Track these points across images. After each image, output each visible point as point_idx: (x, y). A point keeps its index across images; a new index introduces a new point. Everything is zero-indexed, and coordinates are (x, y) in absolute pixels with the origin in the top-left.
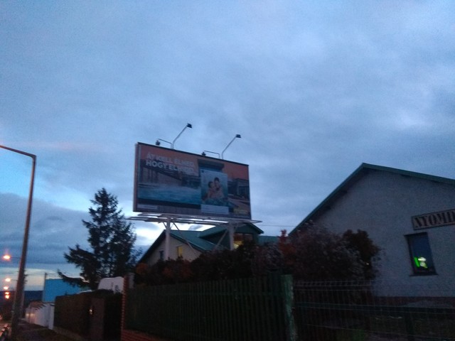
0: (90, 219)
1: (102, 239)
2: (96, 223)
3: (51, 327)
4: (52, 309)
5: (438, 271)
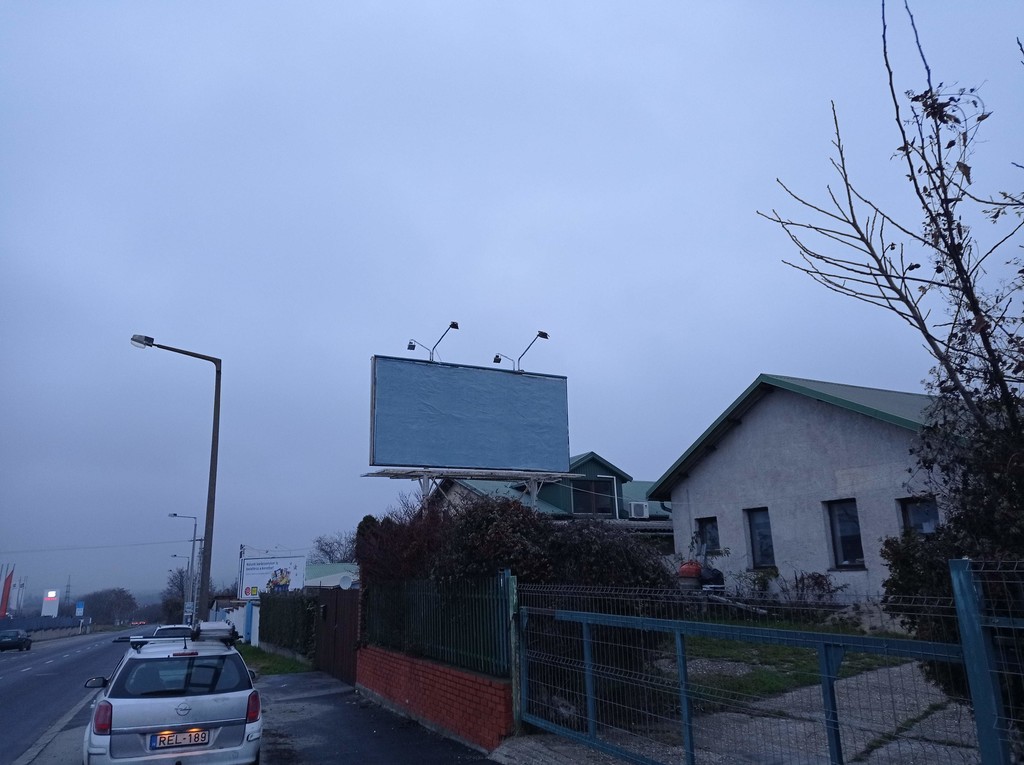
3: (255, 641)
4: (256, 611)
5: (867, 565)
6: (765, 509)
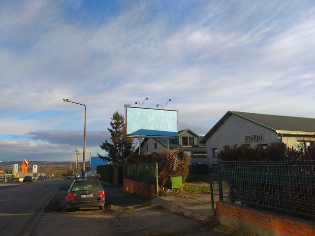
0: (111, 128)
2: (114, 130)
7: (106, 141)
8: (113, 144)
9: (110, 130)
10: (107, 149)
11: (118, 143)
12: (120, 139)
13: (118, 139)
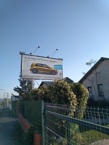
1: (24, 84)
2: (22, 80)
3: (11, 110)
6: (102, 84)
7: (17, 87)
8: (21, 88)
9: (20, 80)
10: (18, 91)
11: (24, 87)
12: (26, 85)
13: (24, 85)
